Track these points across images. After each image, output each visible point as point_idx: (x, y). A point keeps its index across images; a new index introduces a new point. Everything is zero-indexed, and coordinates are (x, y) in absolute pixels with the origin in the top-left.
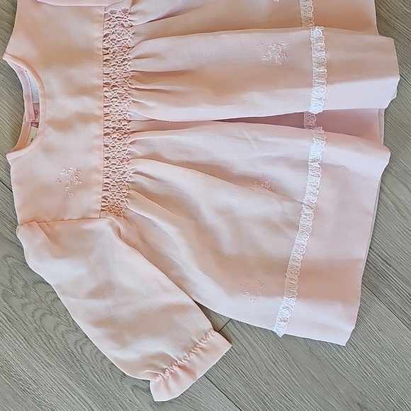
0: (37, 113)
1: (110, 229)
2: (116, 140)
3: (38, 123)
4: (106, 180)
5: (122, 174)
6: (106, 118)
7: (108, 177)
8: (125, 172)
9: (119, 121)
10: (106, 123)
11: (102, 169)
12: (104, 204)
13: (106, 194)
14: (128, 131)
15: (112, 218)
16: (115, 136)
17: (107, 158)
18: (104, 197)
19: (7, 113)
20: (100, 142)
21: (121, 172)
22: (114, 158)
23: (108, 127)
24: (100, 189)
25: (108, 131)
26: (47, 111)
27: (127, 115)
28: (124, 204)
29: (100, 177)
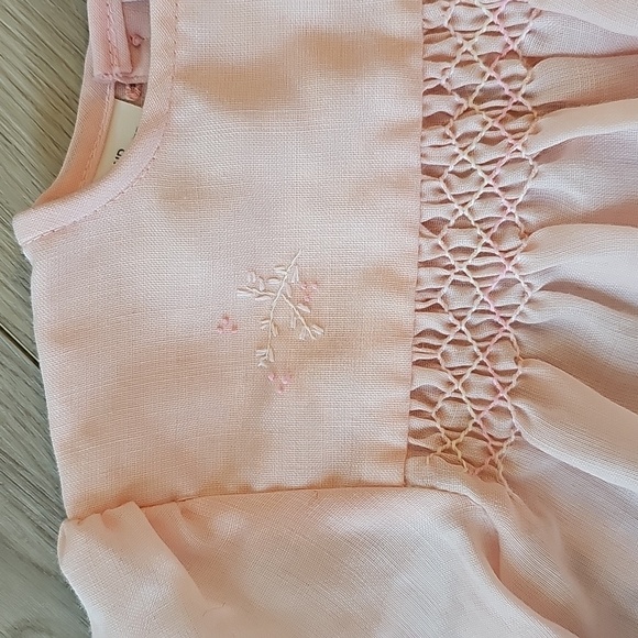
0: (137, 44)
1: (454, 541)
2: (475, 145)
3: (142, 87)
4: (431, 322)
5: (493, 294)
6: (434, 49)
7: (436, 308)
8: (507, 285)
9: (489, 59)
10: (433, 71)
11: (411, 272)
12: (418, 424)
13: (426, 379)
14: (528, 105)
15: (460, 487)
16: (471, 124)
17: (433, 226)
18: (417, 395)
19: (20, 51)
20: (405, 157)
21: (494, 286)
22: (463, 225)
23: (439, 90)
24: (401, 357)
25: (440, 105)
26: (182, 25)
27: (524, 36)
28: (506, 424)
29: (401, 309)
